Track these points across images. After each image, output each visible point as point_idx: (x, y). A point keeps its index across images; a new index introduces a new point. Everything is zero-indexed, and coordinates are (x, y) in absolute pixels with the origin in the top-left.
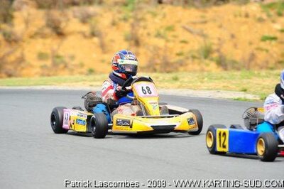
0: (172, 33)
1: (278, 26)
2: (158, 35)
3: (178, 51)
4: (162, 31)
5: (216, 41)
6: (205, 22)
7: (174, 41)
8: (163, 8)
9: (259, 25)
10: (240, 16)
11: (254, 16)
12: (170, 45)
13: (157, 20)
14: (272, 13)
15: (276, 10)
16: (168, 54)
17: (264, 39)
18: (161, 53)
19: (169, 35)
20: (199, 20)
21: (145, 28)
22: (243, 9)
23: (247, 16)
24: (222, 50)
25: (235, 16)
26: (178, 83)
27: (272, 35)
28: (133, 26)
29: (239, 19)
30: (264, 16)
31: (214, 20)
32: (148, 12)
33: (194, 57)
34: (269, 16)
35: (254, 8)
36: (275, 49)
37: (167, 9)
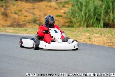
0: (21, 13)
1: (62, 11)
2: (15, 13)
3: (23, 20)
4: (17, 12)
5: (38, 16)
6: (34, 9)
7: (21, 16)
8: (17, 2)
9: (55, 10)
10: (48, 6)
11: (54, 7)
12: (20, 17)
13: (15, 7)
14: (60, 6)
15: (62, 5)
16: (19, 21)
17: (57, 16)
18: (16, 20)
19: (20, 13)
20: (32, 7)
21: (10, 10)
22: (49, 4)
23: (51, 7)
24: (41, 20)
25: (46, 6)
26: (27, 32)
27: (60, 15)
28: (5, 9)
29: (47, 8)
30: (57, 7)
31: (38, 8)
32: (12, 4)
33: (29, 22)
34: (59, 7)
35: (53, 4)
36: (61, 20)
37: (19, 3)
